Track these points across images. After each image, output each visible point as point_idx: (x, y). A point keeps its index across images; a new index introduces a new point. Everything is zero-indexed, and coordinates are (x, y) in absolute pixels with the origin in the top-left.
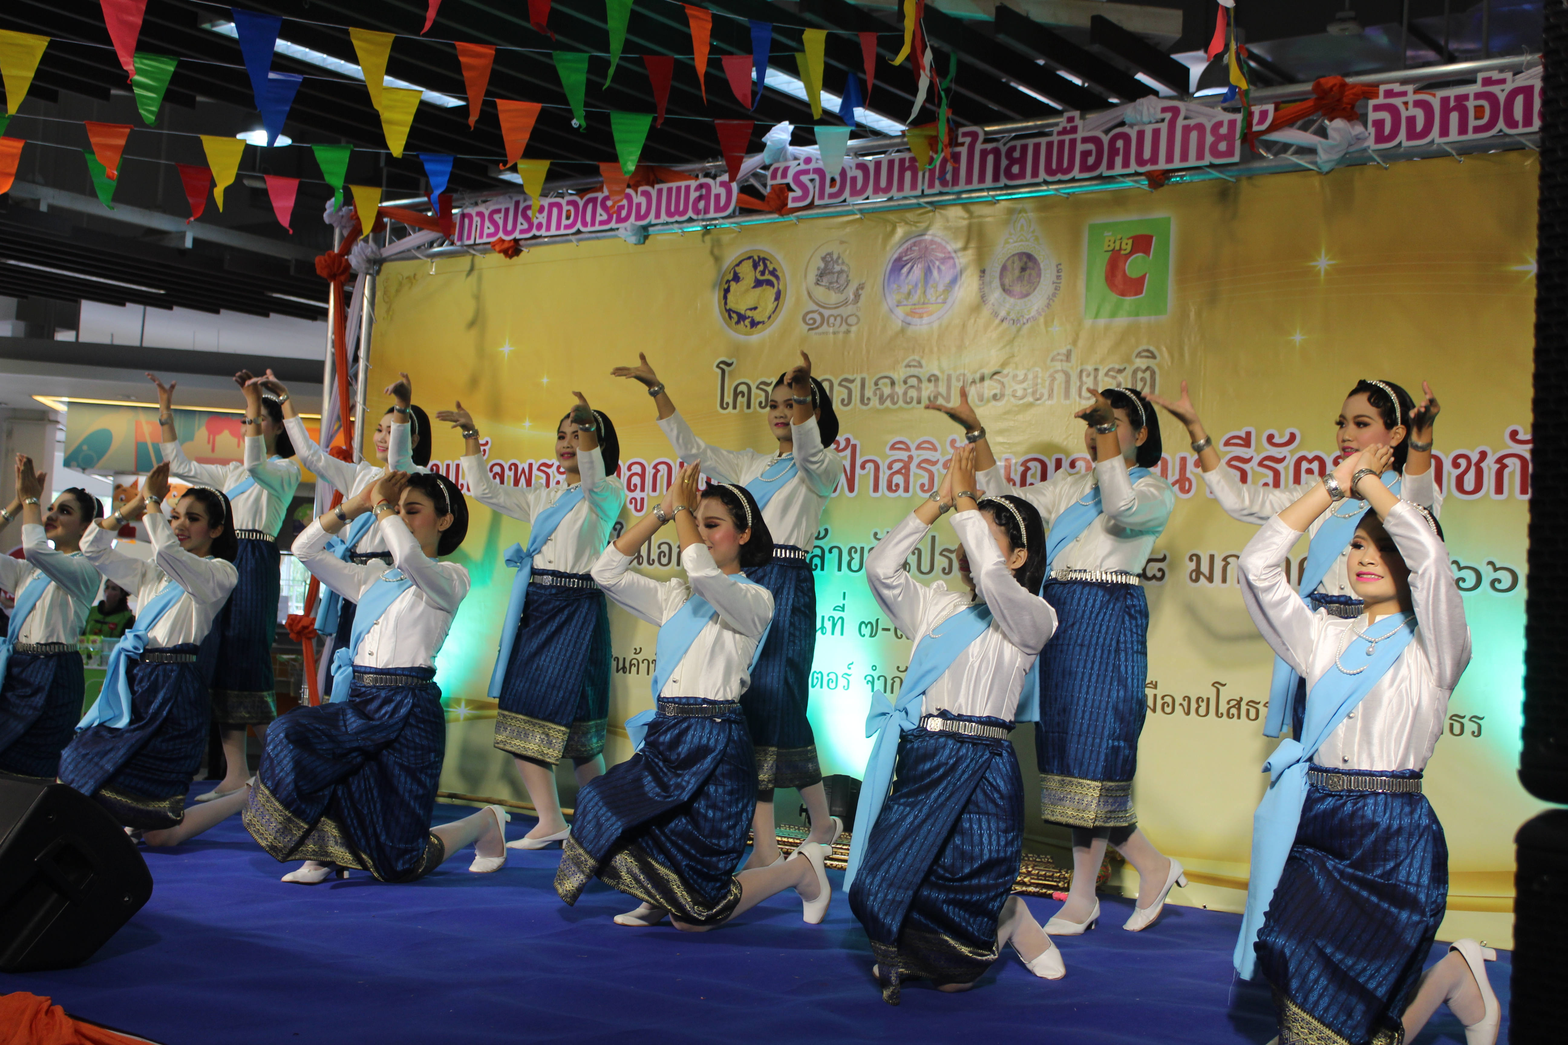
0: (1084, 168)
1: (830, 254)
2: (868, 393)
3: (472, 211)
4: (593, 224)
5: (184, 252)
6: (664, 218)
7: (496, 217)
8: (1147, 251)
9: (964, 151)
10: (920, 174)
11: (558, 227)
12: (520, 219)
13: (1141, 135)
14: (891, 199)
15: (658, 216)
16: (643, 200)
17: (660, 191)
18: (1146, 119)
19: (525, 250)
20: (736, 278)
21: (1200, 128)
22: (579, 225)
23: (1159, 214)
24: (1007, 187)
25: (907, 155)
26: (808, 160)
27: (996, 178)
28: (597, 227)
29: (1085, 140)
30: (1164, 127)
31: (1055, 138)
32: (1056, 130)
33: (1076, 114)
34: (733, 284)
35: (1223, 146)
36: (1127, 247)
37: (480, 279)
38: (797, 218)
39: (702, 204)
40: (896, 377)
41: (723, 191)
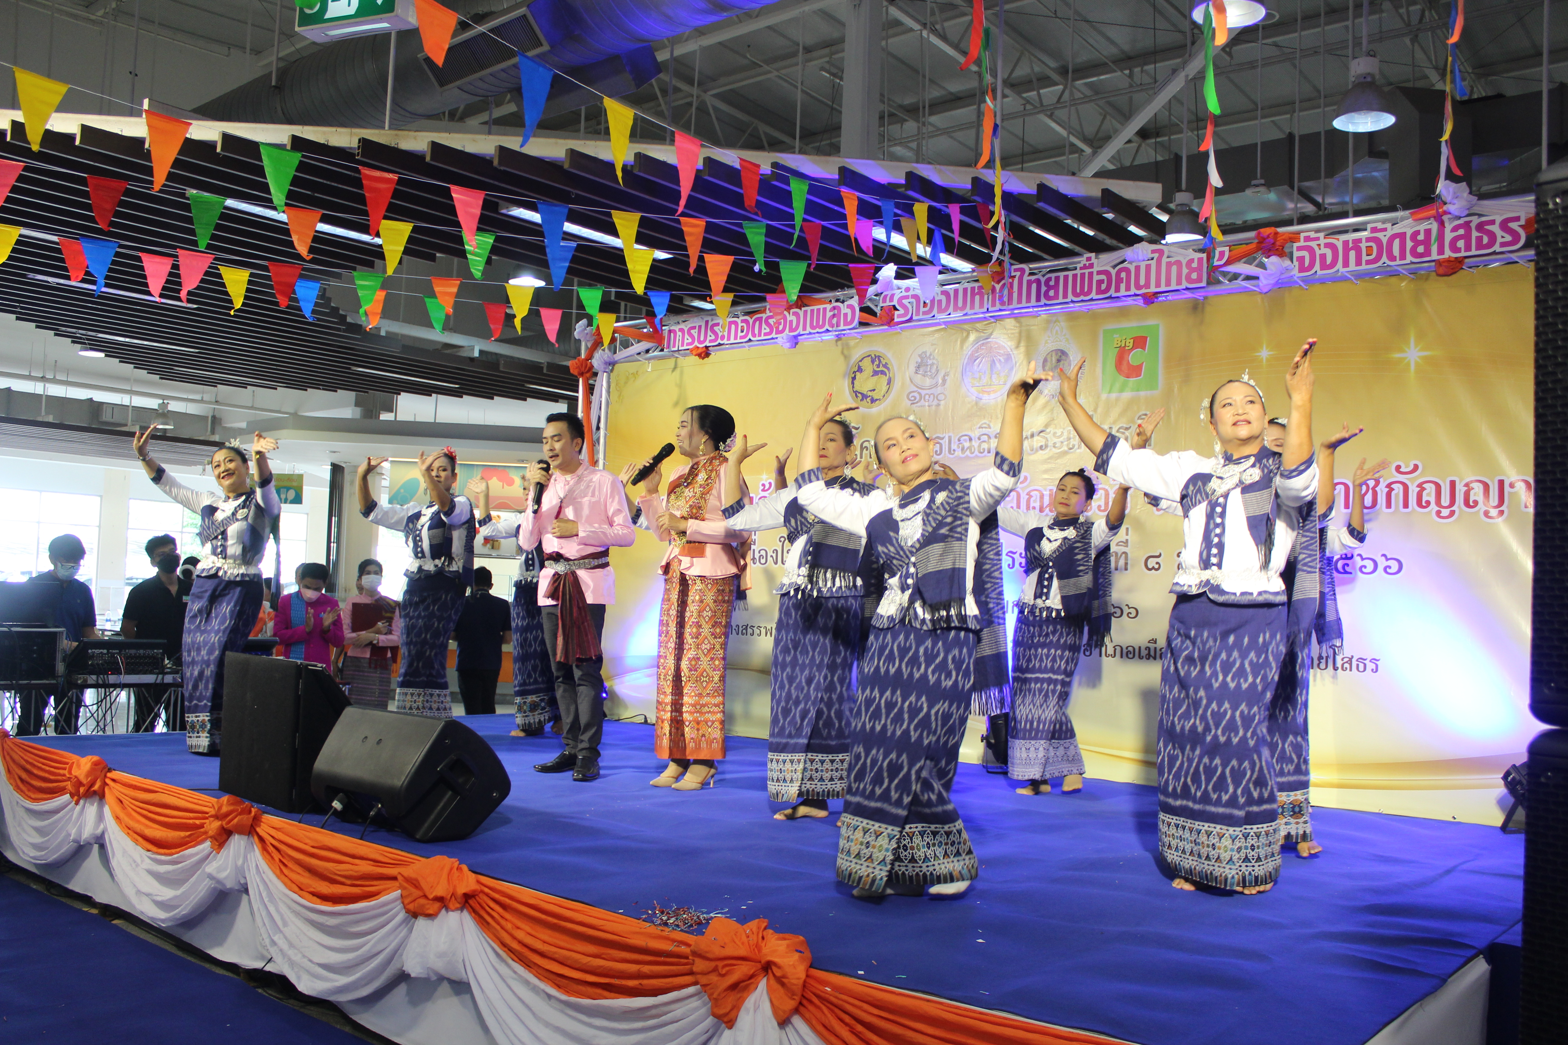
0: (1099, 292)
1: (925, 353)
2: (954, 446)
3: (676, 328)
4: (760, 335)
5: (472, 359)
6: (809, 330)
8: (1144, 348)
9: (1015, 281)
10: (986, 298)
11: (736, 338)
12: (709, 333)
13: (1138, 268)
14: (965, 315)
15: (804, 329)
16: (794, 318)
17: (806, 312)
18: (1141, 258)
19: (713, 354)
20: (860, 370)
21: (1178, 263)
22: (750, 336)
23: (1151, 322)
24: (1046, 305)
25: (976, 285)
26: (908, 289)
27: (1038, 299)
28: (763, 337)
29: (1099, 273)
30: (1153, 263)
31: (1078, 272)
32: (1078, 266)
33: (1093, 255)
34: (858, 374)
35: (1194, 276)
36: (1130, 344)
37: (682, 373)
38: (901, 329)
39: (835, 321)
40: (972, 435)
41: (849, 311)
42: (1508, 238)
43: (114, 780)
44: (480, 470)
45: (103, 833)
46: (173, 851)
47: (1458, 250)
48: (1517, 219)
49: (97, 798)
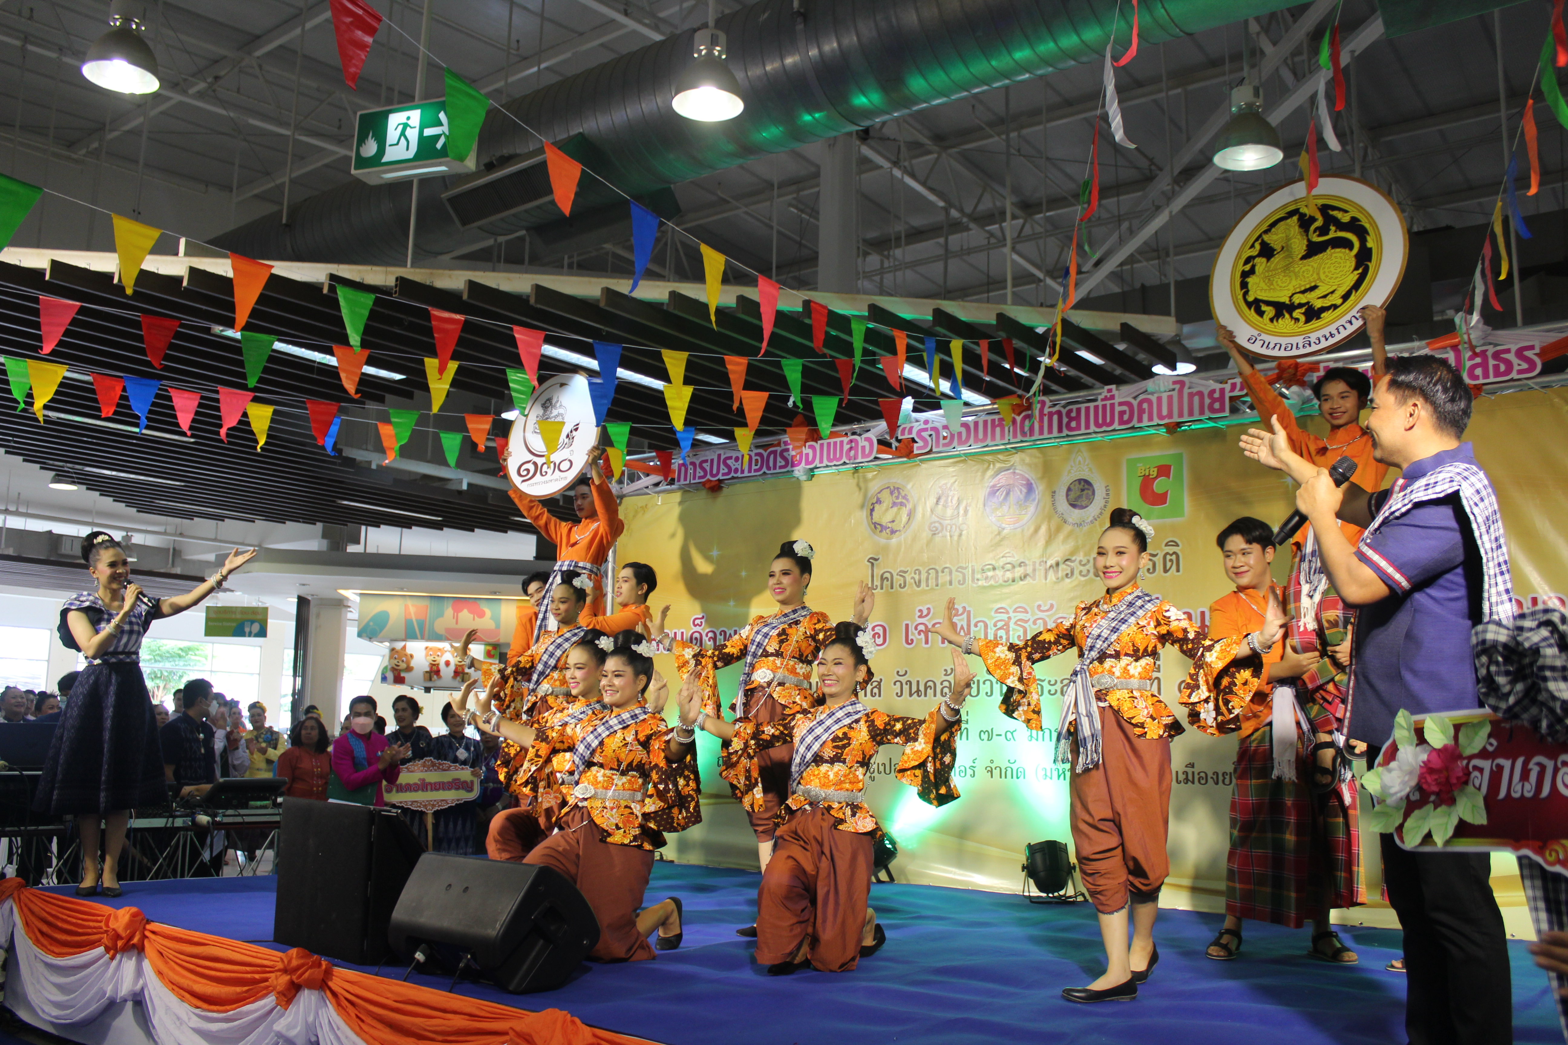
0: (1122, 422)
2: (977, 576)
3: (688, 461)
4: (775, 468)
5: (460, 492)
6: (825, 462)
7: (704, 465)
8: (1168, 476)
9: (1036, 413)
10: (1006, 429)
11: (750, 471)
12: (722, 466)
13: (1159, 399)
14: (987, 446)
15: (821, 461)
16: (810, 452)
17: (822, 445)
18: (1162, 389)
19: (725, 487)
20: (879, 501)
21: (1200, 394)
22: (764, 469)
23: (1175, 451)
24: (1068, 436)
25: (996, 417)
26: (926, 422)
27: (1060, 430)
28: (778, 471)
29: (1121, 404)
30: (1175, 394)
31: (1100, 403)
32: (1100, 397)
33: (1113, 387)
34: (877, 507)
35: (1217, 406)
36: (1154, 473)
38: (921, 461)
39: (852, 453)
40: (996, 565)
41: (867, 444)
42: (1525, 366)
43: (153, 932)
44: (451, 602)
45: (142, 989)
46: (228, 1007)
47: (1477, 378)
48: (1532, 348)
49: (136, 951)
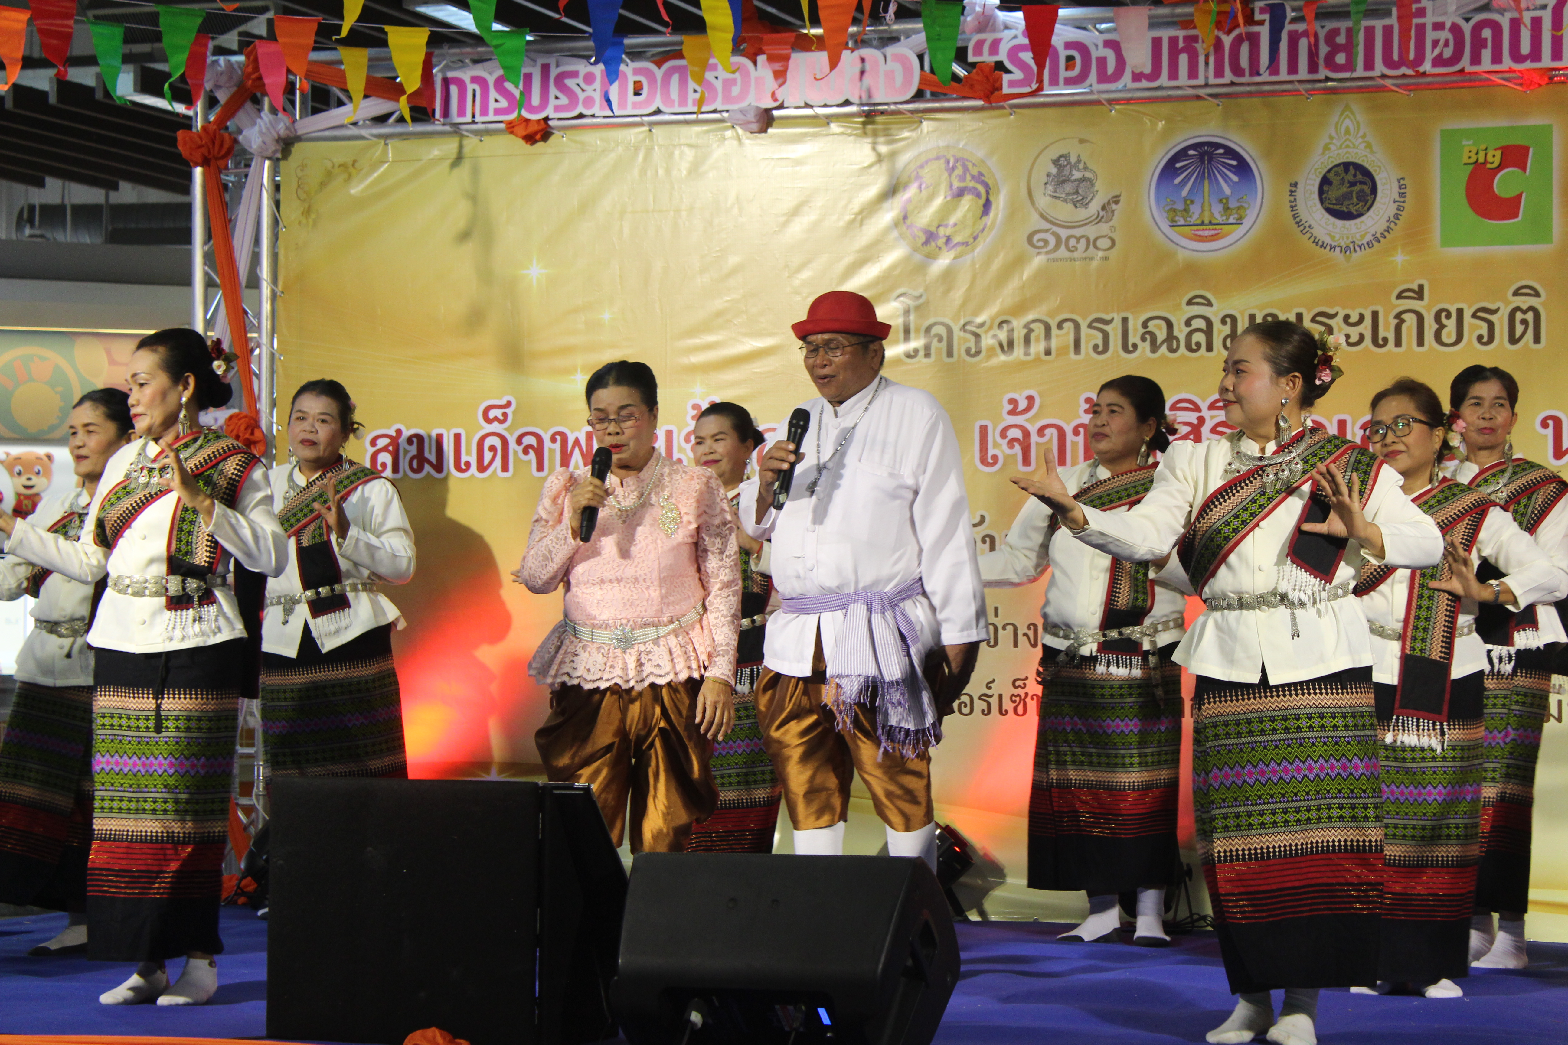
0: (1439, 61)
1: (1065, 156)
2: (1133, 338)
3: (466, 75)
4: (683, 103)
7: (510, 85)
9: (1264, 32)
10: (1202, 59)
11: (622, 106)
12: (553, 91)
13: (1515, 23)
14: (1157, 89)
18: (1522, 4)
19: (557, 134)
22: (658, 104)
23: (1536, 120)
24: (1329, 79)
25: (1181, 34)
27: (1313, 68)
28: (689, 107)
29: (1439, 27)
36: (1495, 159)
37: (475, 172)
38: (1017, 108)
39: (861, 84)
40: (1175, 319)
41: (893, 68)
